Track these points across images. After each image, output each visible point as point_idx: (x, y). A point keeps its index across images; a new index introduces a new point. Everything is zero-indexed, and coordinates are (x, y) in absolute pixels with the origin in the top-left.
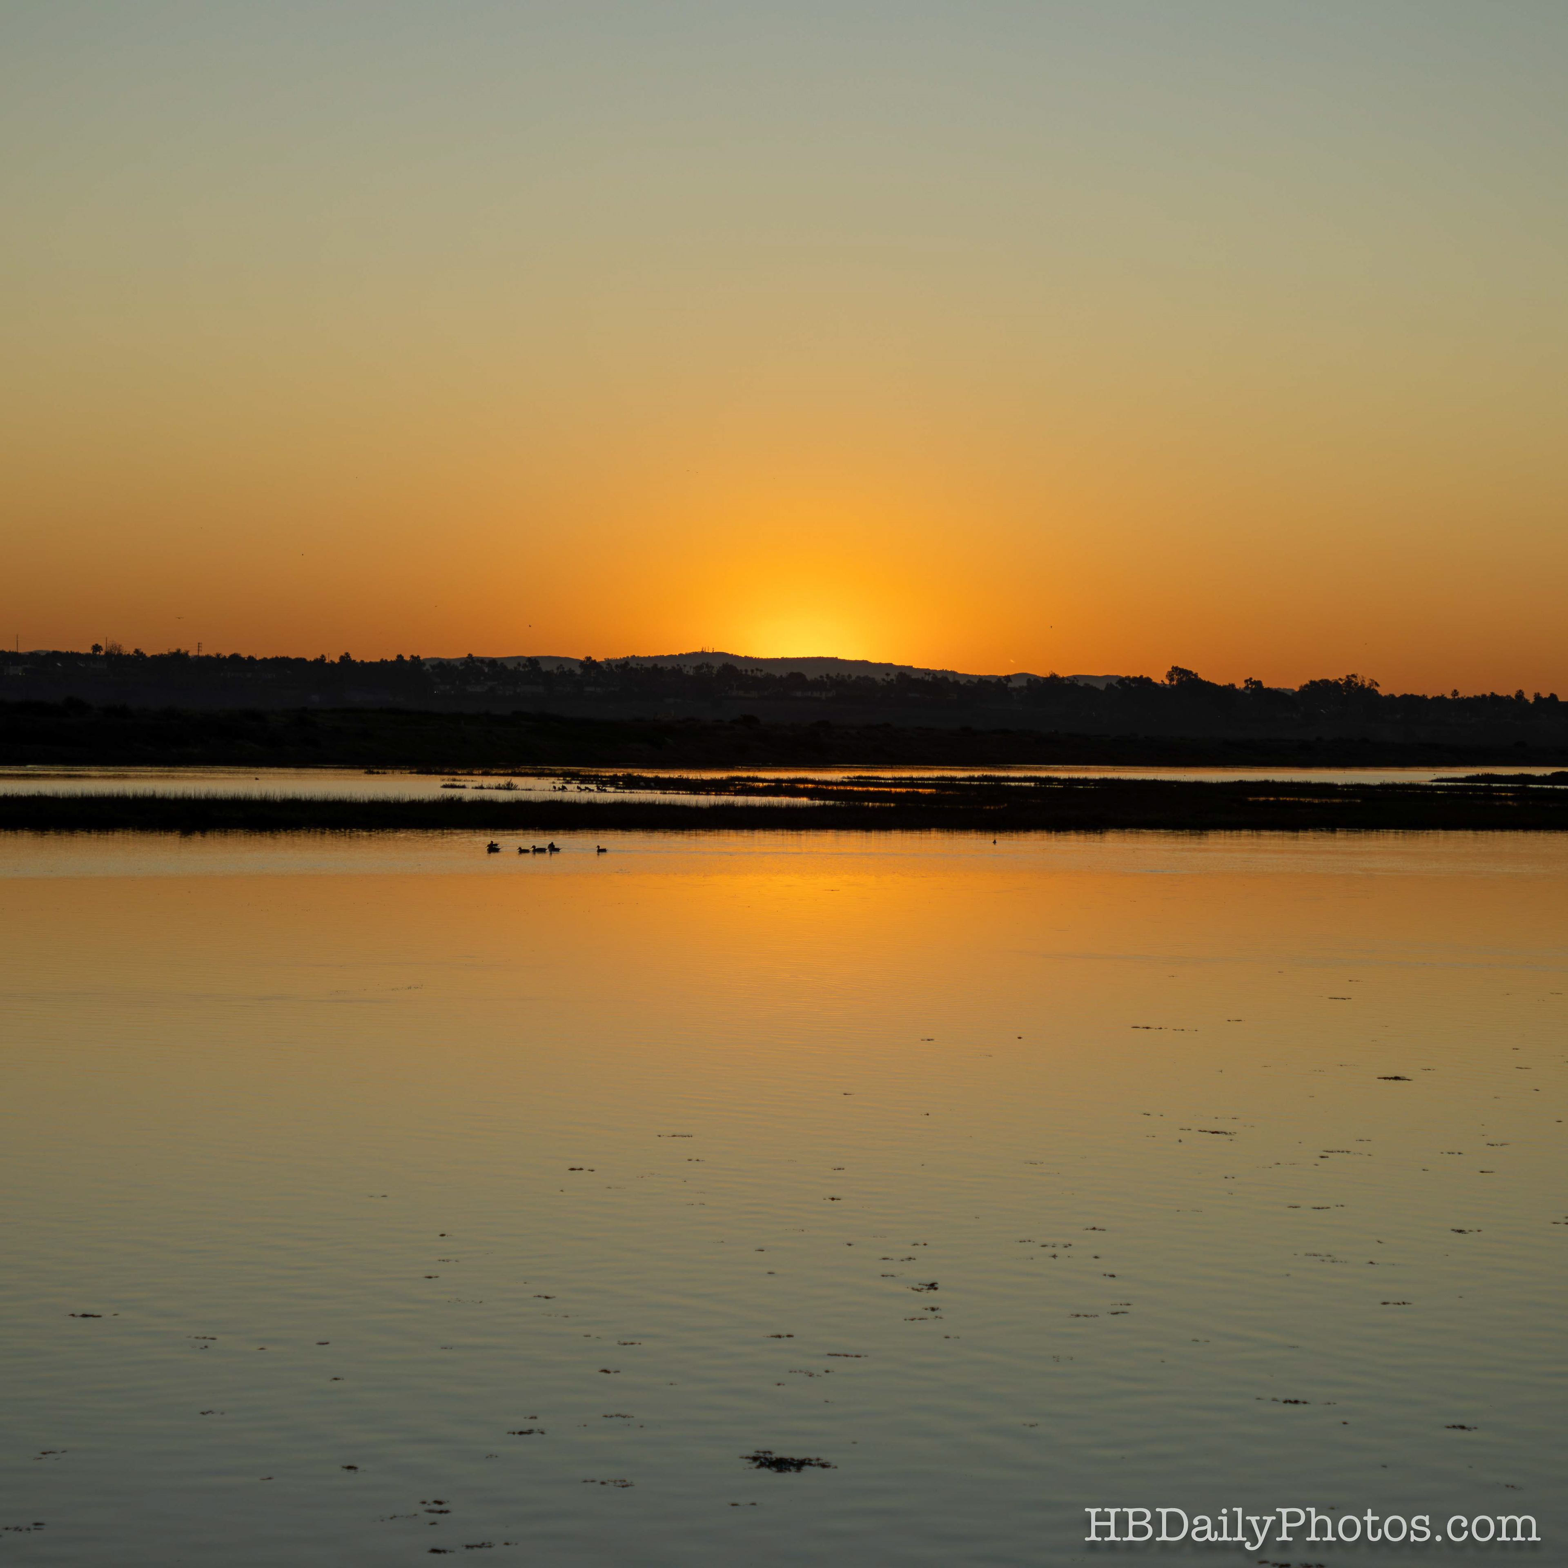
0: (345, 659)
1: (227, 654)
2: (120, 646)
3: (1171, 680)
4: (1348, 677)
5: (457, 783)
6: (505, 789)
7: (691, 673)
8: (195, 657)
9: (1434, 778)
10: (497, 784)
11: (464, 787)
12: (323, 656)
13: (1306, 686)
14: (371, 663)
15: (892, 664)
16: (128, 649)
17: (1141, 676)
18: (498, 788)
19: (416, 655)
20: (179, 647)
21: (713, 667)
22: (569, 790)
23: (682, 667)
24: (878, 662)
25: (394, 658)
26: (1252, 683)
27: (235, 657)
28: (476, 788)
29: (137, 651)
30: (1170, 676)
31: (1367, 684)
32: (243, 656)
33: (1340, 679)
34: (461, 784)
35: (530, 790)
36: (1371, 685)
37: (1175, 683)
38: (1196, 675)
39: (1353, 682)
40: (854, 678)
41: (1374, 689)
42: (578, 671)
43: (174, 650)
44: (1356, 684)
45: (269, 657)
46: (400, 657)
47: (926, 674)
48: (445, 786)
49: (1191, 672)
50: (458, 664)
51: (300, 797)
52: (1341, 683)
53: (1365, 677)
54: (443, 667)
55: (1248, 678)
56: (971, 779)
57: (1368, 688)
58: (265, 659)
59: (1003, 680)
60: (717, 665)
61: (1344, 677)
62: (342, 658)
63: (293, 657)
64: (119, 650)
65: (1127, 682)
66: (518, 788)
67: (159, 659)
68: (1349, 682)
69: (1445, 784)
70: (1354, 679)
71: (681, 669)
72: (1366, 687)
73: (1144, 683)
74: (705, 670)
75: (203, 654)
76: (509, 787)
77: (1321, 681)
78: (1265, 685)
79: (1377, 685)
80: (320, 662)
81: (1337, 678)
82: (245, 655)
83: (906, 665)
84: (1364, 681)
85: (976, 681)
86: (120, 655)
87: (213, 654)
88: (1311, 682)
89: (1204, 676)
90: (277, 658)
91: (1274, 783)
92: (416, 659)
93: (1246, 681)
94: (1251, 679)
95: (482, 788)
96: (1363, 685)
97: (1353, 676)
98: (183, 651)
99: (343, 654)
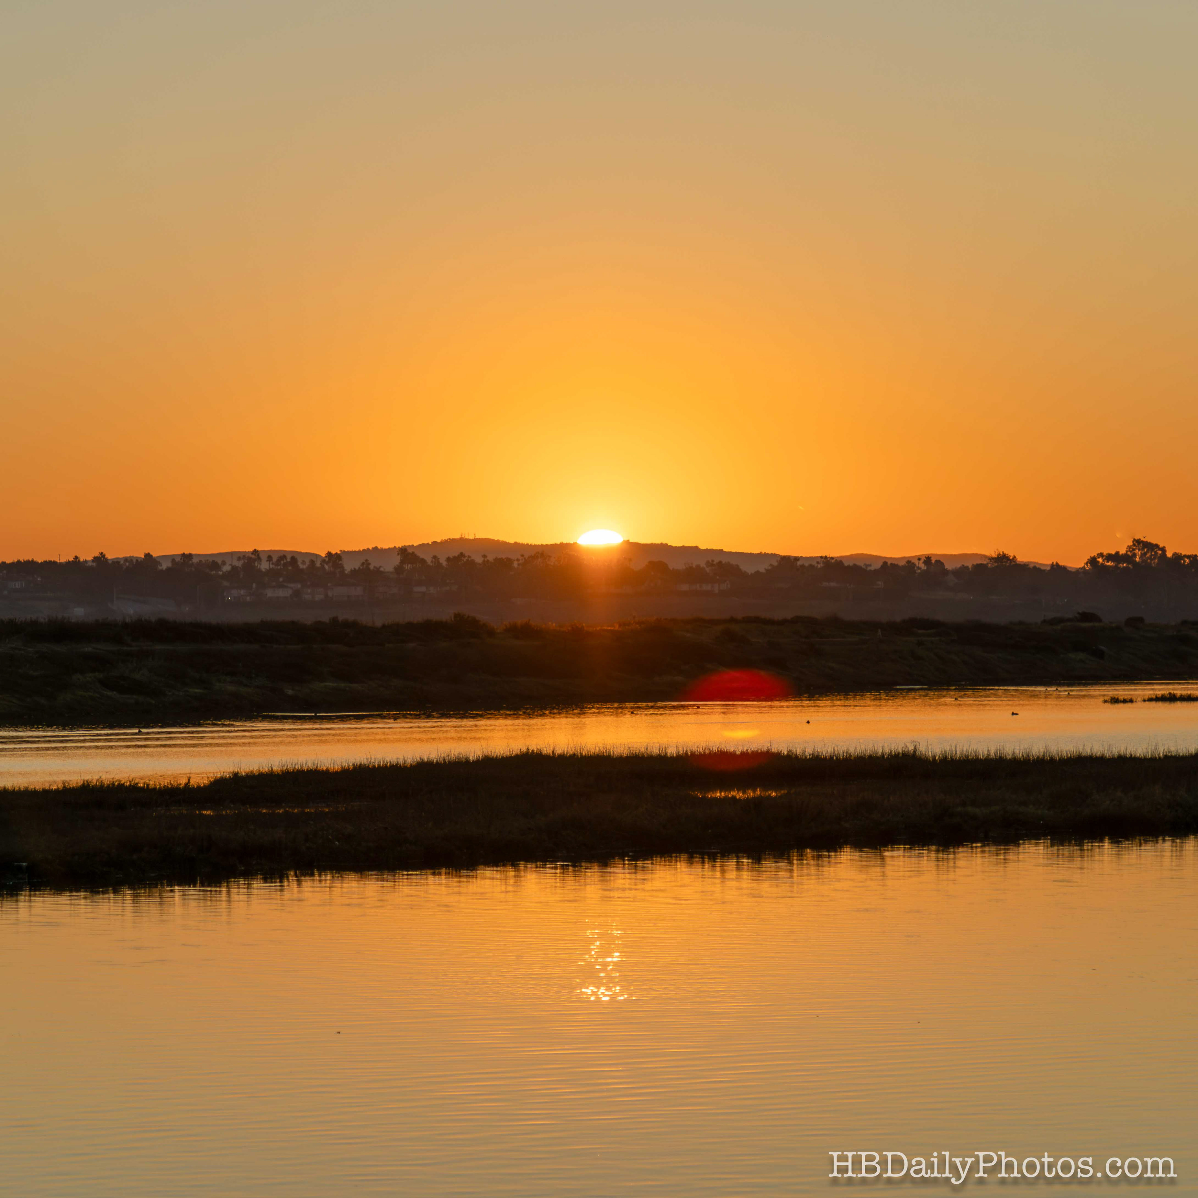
15: (697, 547)
24: (680, 545)
38: (1164, 550)
83: (715, 548)
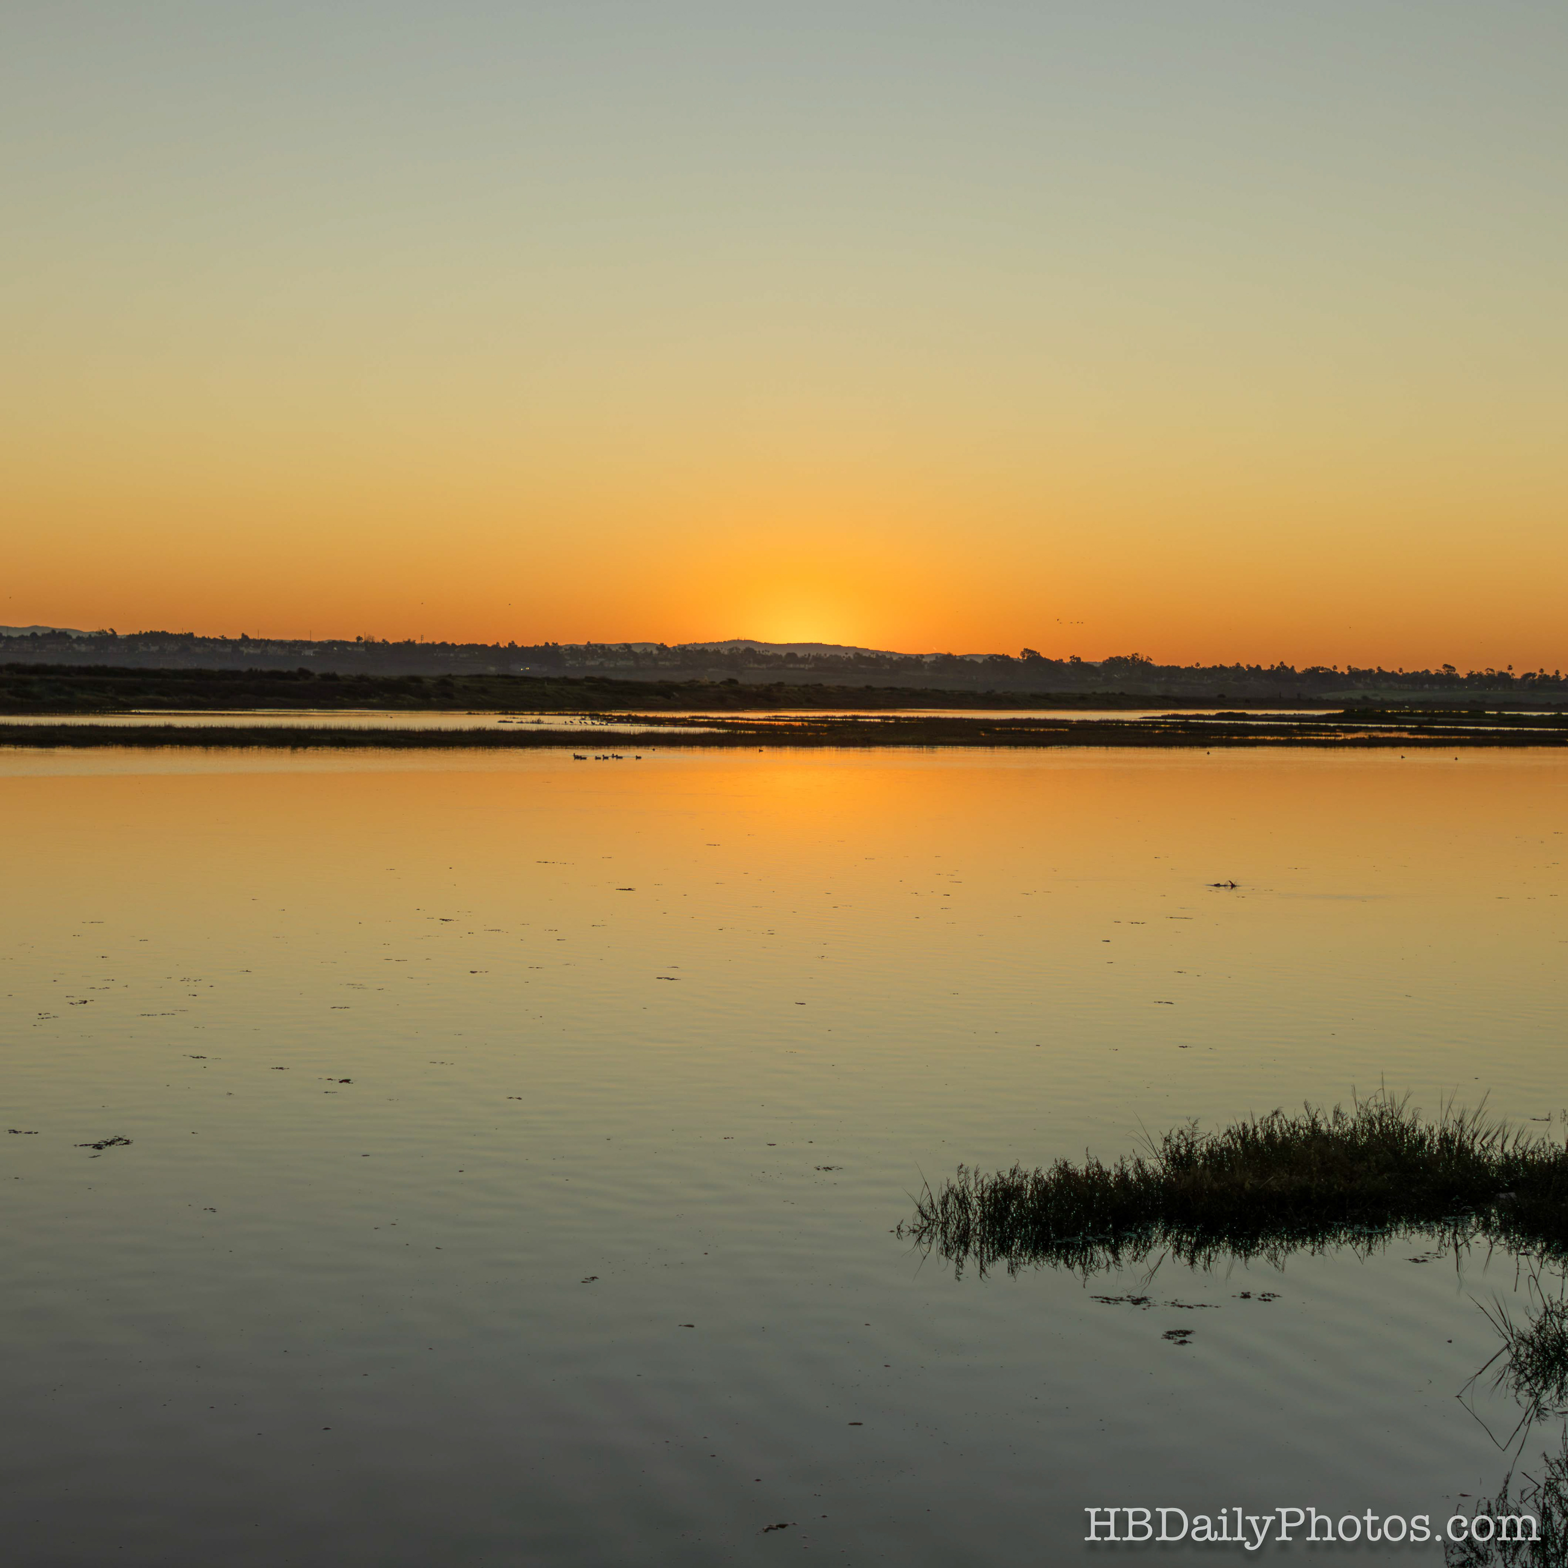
0: (512, 645)
1: (438, 642)
2: (373, 637)
3: (1024, 656)
4: (1133, 655)
5: (508, 720)
6: (536, 723)
7: (726, 653)
8: (419, 644)
9: (1142, 716)
10: (531, 721)
11: (511, 722)
12: (498, 643)
13: (1107, 660)
14: (527, 647)
16: (378, 639)
17: (1004, 655)
18: (533, 722)
19: (555, 643)
20: (410, 638)
21: (740, 649)
22: (574, 723)
23: (720, 649)
25: (543, 644)
26: (1074, 659)
27: (444, 644)
28: (518, 723)
29: (384, 640)
30: (1023, 654)
31: (1144, 660)
32: (448, 643)
33: (1128, 656)
34: (510, 720)
35: (551, 724)
36: (1147, 660)
37: (1026, 658)
38: (1039, 654)
39: (1136, 658)
40: (828, 655)
41: (1149, 662)
42: (655, 652)
43: (406, 640)
44: (1138, 659)
45: (464, 644)
46: (547, 644)
47: (871, 653)
48: (500, 722)
49: (1036, 652)
50: (582, 648)
51: (415, 729)
52: (1129, 658)
53: (1143, 655)
54: (573, 651)
55: (1072, 656)
56: (846, 717)
57: (1146, 662)
58: (462, 645)
59: (919, 656)
60: (742, 648)
61: (1130, 655)
62: (510, 644)
63: (479, 644)
64: (373, 640)
65: (995, 658)
66: (544, 722)
67: (397, 645)
68: (1133, 658)
69: (1151, 720)
70: (1136, 656)
71: (719, 651)
72: (1144, 661)
73: (1005, 658)
74: (735, 651)
75: (424, 641)
76: (539, 722)
77: (1117, 657)
78: (1083, 660)
79: (1151, 660)
80: (496, 647)
81: (1126, 656)
82: (450, 643)
84: (1142, 657)
85: (903, 657)
86: (373, 643)
87: (430, 642)
88: (1110, 658)
89: (1043, 655)
90: (469, 644)
91: (1034, 720)
92: (555, 645)
93: (1071, 657)
94: (1074, 656)
95: (522, 722)
96: (1142, 660)
97: (1136, 654)
98: (412, 640)
99: (511, 642)
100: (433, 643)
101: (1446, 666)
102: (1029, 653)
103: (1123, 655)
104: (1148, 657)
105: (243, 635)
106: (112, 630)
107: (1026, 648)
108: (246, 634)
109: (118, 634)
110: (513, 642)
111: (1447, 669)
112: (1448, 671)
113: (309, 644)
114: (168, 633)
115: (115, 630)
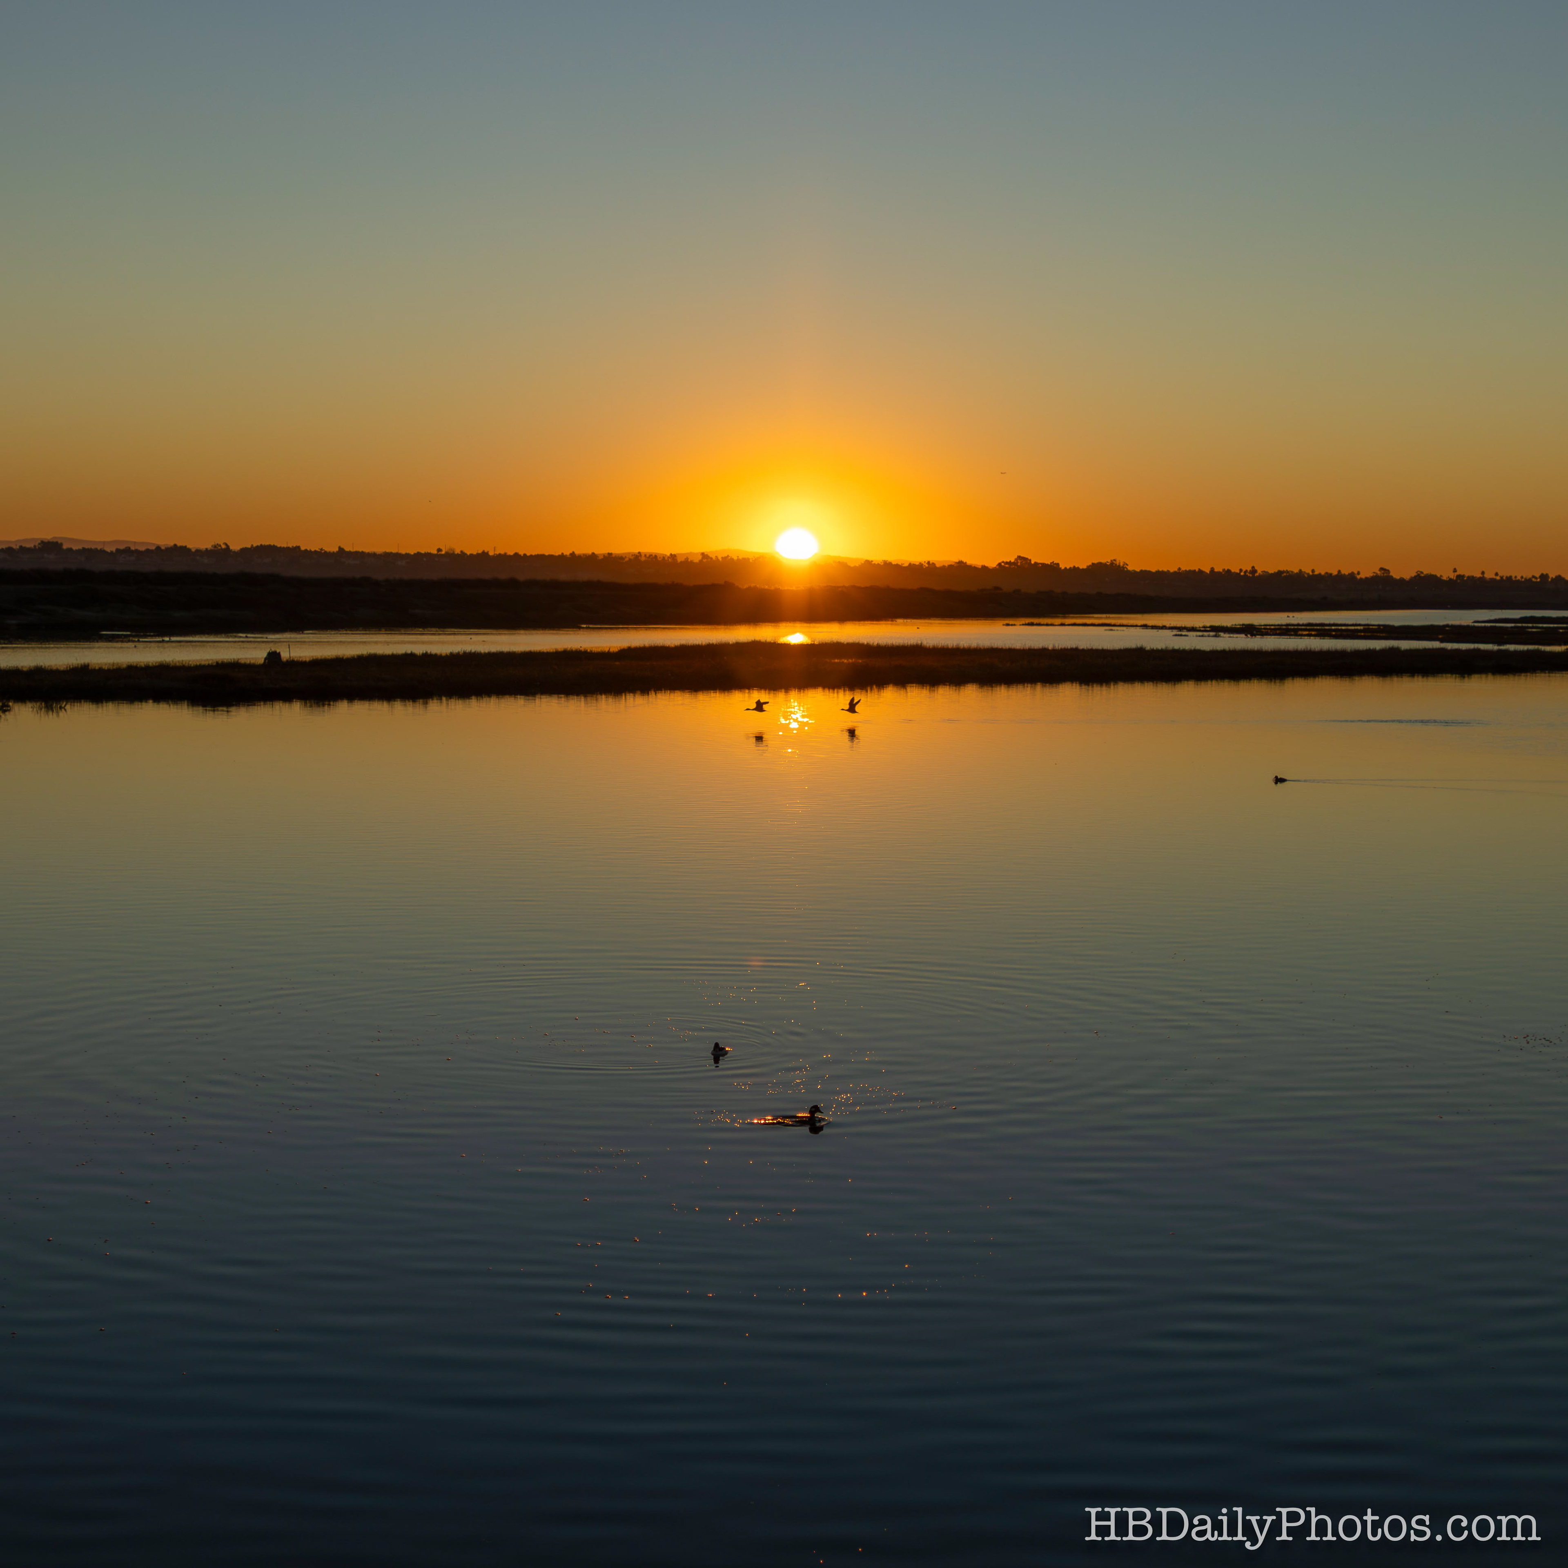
0: (573, 554)
4: (1111, 561)
13: (1090, 566)
31: (1121, 565)
33: (1107, 562)
36: (1124, 565)
39: (1114, 563)
41: (1125, 568)
44: (1116, 565)
49: (1027, 558)
53: (1120, 561)
61: (1109, 561)
63: (547, 554)
68: (1112, 563)
70: (1114, 562)
75: (497, 552)
77: (1098, 563)
79: (1127, 565)
88: (1093, 564)
94: (1053, 562)
96: (1119, 566)
97: (1115, 560)
100: (505, 553)
101: (1381, 569)
102: (1021, 559)
103: (1103, 561)
104: (1125, 562)
105: (340, 548)
106: (226, 544)
107: (1019, 555)
108: (342, 547)
109: (231, 548)
110: (573, 552)
111: (1383, 572)
112: (1383, 573)
113: (398, 556)
114: (276, 547)
115: (228, 544)
